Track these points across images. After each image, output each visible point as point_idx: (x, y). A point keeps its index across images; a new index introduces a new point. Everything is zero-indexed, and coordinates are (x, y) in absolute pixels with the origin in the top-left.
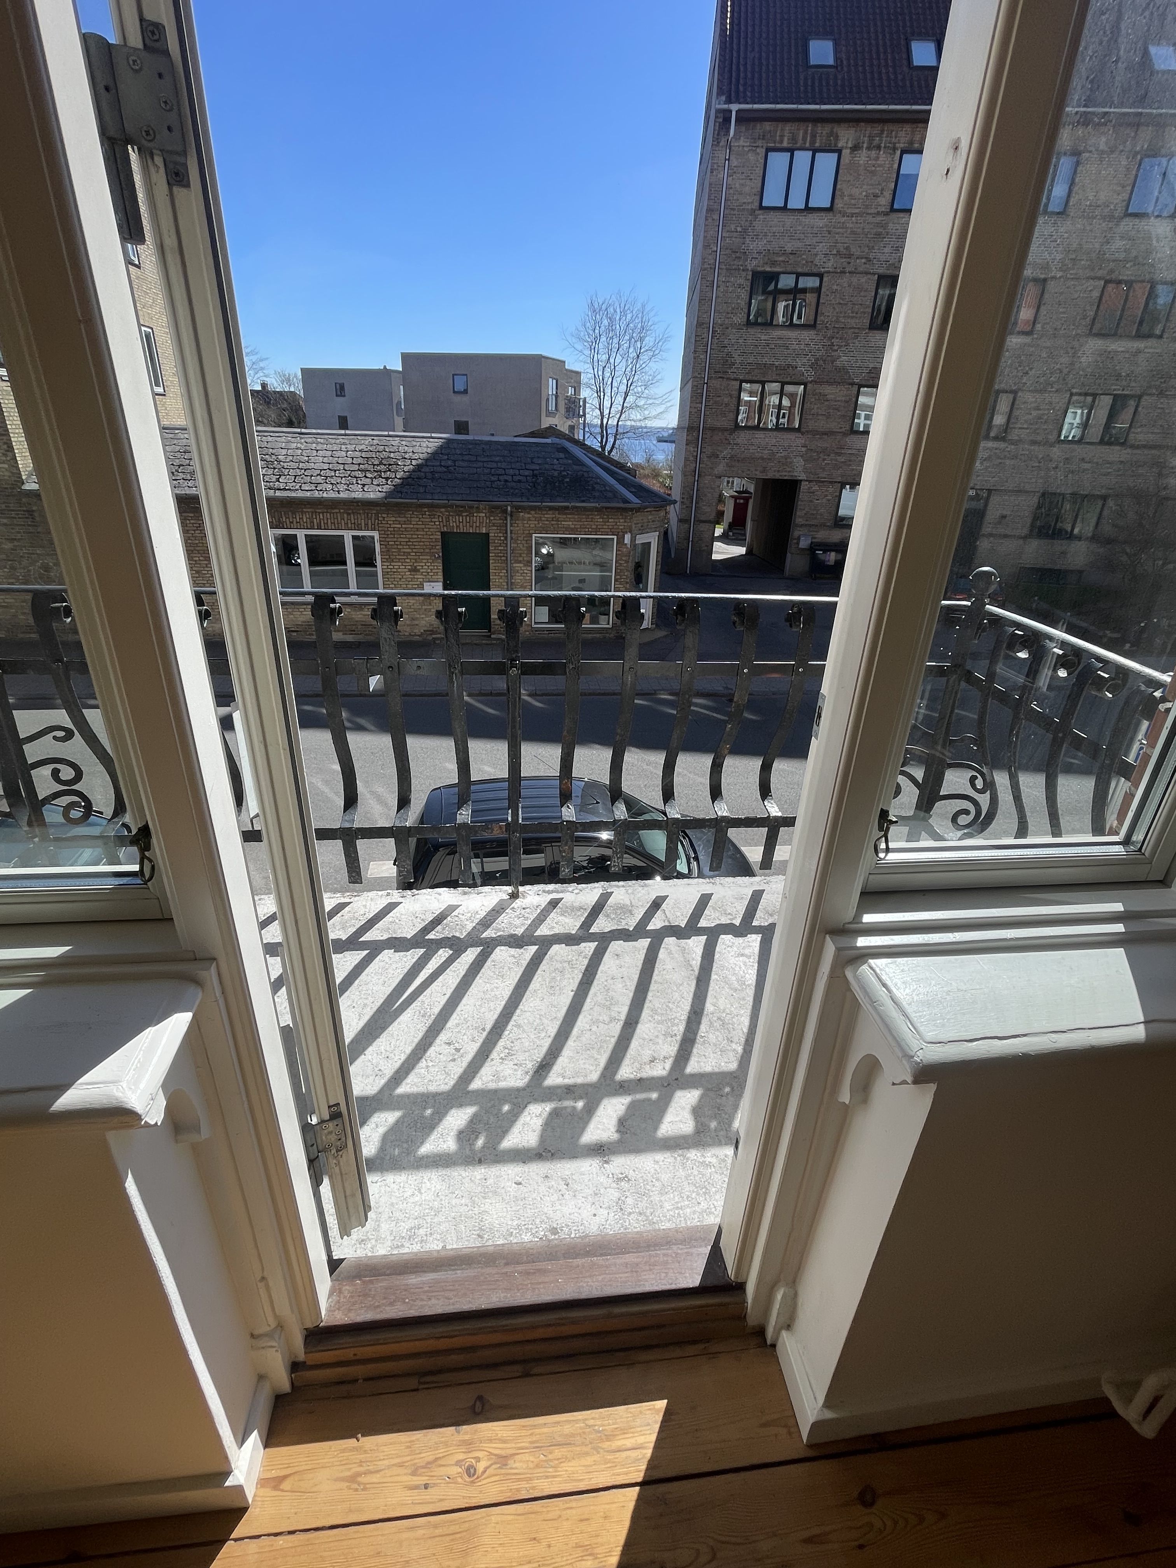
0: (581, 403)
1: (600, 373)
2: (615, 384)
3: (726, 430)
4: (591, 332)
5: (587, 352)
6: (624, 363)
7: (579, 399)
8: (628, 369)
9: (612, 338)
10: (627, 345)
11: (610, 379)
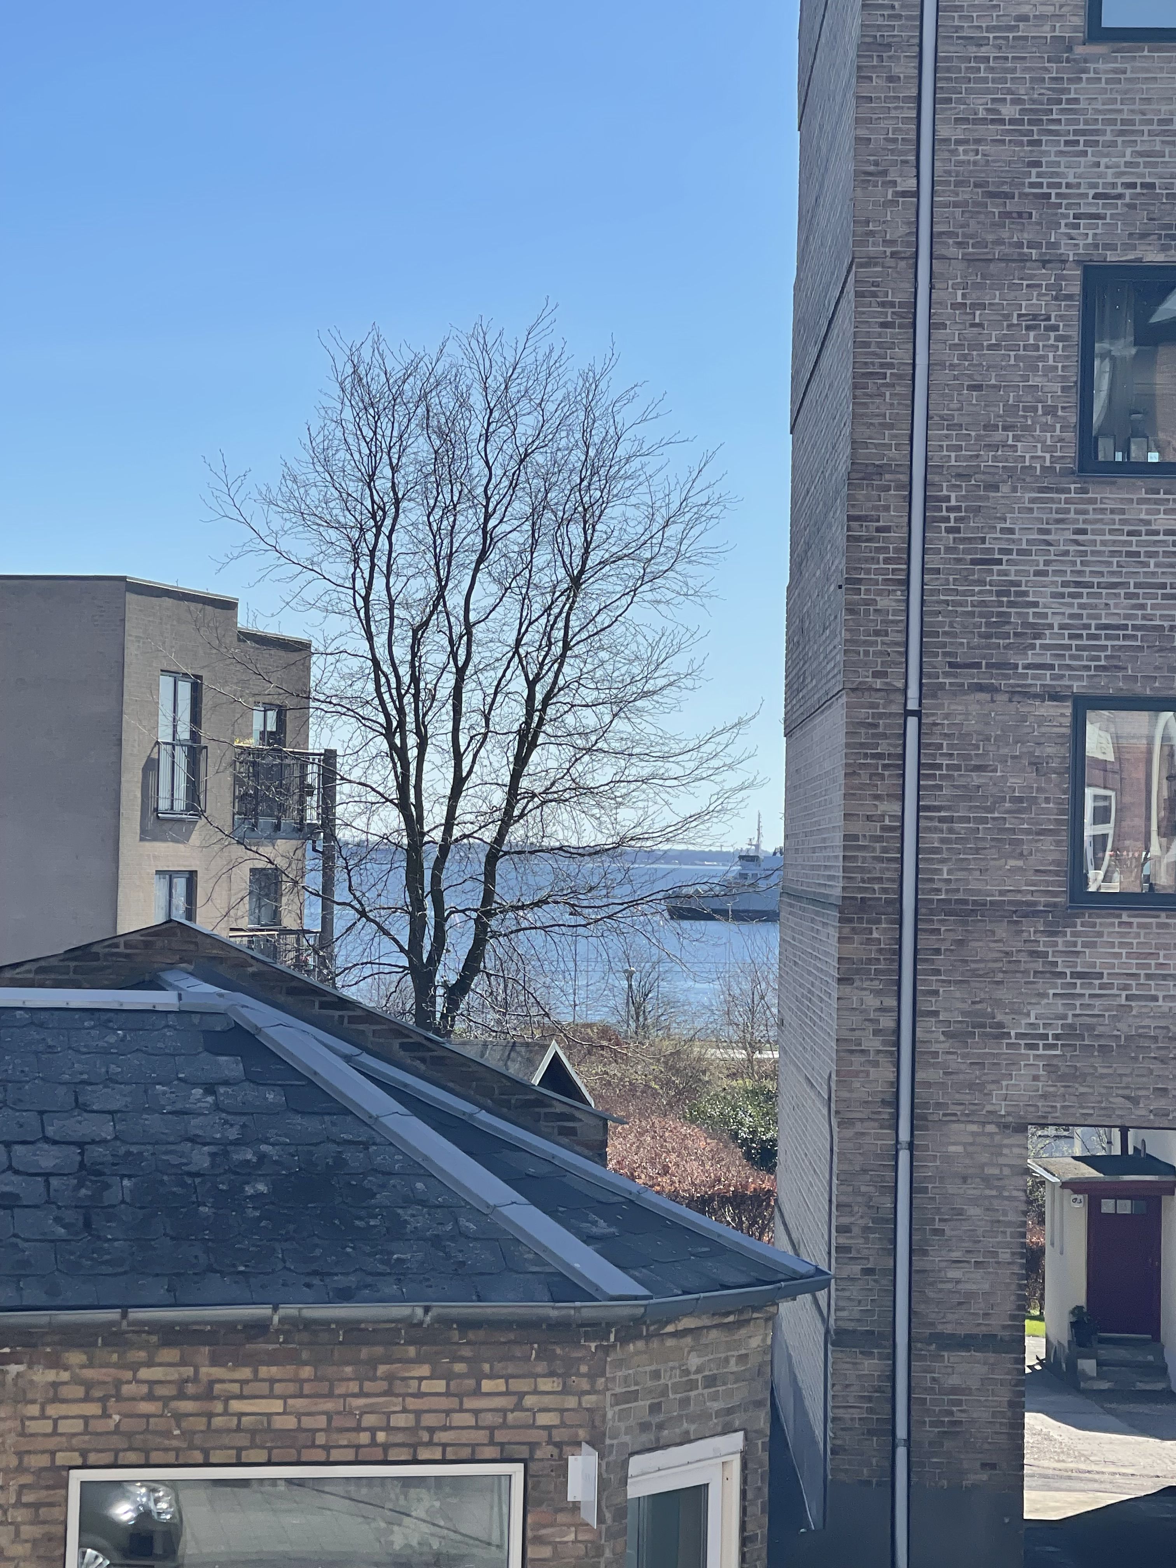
0: (312, 778)
1: (401, 652)
2: (472, 698)
3: (1028, 911)
4: (354, 487)
5: (340, 568)
6: (511, 607)
7: (303, 760)
8: (533, 636)
9: (451, 509)
10: (521, 538)
11: (449, 680)
